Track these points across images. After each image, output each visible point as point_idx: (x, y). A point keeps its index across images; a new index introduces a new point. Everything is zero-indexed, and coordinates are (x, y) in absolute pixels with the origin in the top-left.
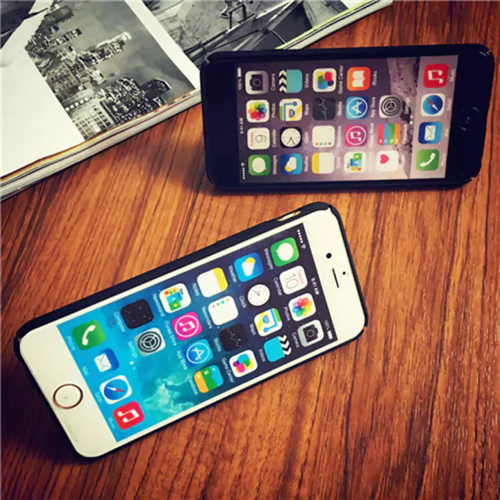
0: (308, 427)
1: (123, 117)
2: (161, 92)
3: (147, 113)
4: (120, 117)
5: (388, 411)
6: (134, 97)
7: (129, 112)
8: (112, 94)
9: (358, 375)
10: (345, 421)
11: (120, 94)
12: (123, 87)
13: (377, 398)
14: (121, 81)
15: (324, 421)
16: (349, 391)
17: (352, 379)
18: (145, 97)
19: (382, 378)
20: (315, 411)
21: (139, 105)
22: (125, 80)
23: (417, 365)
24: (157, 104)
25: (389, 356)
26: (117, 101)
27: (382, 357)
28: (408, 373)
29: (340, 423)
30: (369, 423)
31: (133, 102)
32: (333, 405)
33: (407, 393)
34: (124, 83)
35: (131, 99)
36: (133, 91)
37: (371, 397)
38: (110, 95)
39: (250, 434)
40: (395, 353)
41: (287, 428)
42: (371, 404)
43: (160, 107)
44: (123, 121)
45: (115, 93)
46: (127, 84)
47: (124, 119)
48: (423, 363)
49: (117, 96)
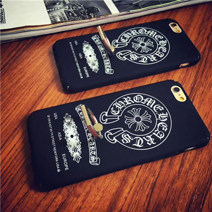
0: (127, 190)
1: (73, 18)
2: (95, 12)
3: (85, 19)
4: (72, 17)
6: (81, 11)
7: (77, 16)
8: (71, 9)
9: (163, 169)
10: (150, 193)
11: (75, 9)
12: (77, 7)
13: (172, 184)
14: (77, 4)
15: (138, 189)
16: (156, 176)
17: (159, 170)
18: (87, 12)
19: (177, 174)
20: (134, 183)
21: (82, 15)
22: (79, 4)
24: (91, 16)
25: (184, 163)
26: (73, 11)
27: (180, 163)
28: (194, 175)
29: (147, 193)
30: (164, 197)
31: (80, 13)
32: (145, 181)
33: (190, 186)
34: (79, 5)
35: (79, 12)
36: (82, 9)
37: (168, 183)
38: (70, 9)
39: (93, 185)
41: (115, 187)
42: (168, 187)
43: (92, 18)
44: (72, 20)
45: (73, 8)
46: (80, 6)
47: (73, 19)
48: (204, 171)
49: (73, 10)
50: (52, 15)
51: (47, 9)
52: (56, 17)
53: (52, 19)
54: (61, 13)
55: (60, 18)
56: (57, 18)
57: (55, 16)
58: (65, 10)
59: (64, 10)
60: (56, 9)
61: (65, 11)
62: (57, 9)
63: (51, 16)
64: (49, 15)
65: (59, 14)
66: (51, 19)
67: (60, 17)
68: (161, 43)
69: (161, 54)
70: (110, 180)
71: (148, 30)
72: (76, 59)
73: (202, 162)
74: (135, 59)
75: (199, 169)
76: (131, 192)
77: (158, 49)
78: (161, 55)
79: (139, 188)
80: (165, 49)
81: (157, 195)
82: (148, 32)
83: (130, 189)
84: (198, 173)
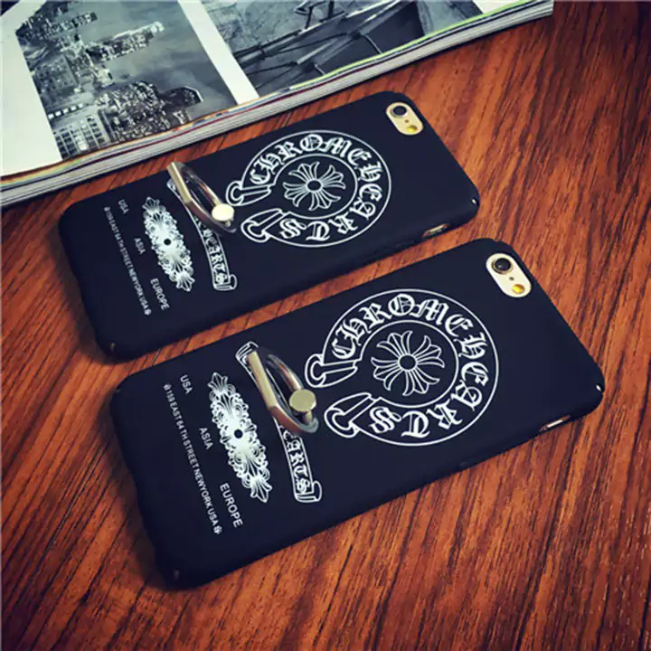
1: (124, 133)
2: (187, 105)
3: (160, 131)
4: (120, 132)
5: (447, 627)
6: (147, 107)
7: (135, 127)
8: (117, 102)
9: (407, 558)
10: (373, 633)
11: (129, 103)
12: (136, 94)
13: (433, 601)
14: (135, 85)
15: (341, 627)
16: (389, 583)
17: (397, 565)
18: (163, 109)
19: (446, 570)
20: (329, 610)
21: (151, 119)
22: (141, 84)
23: (507, 556)
24: (179, 122)
25: (463, 535)
26: (123, 111)
27: (452, 535)
28: (491, 567)
29: (364, 636)
30: (413, 641)
31: (144, 114)
32: (359, 601)
33: (482, 599)
34: (139, 88)
35: (142, 111)
36: (149, 99)
37: (422, 599)
38: (114, 103)
39: (217, 632)
40: (475, 532)
41: (278, 631)
42: (421, 612)
43: (180, 125)
44: (123, 139)
45: (122, 100)
46: (143, 90)
47: (124, 136)
48: (518, 554)
49: (124, 104)
50: (64, 132)
51: (48, 114)
52: (75, 136)
53: (65, 144)
54: (89, 120)
55: (87, 139)
56: (77, 138)
57: (72, 132)
58: (99, 108)
59: (96, 111)
60: (73, 108)
61: (99, 113)
62: (78, 108)
63: (59, 134)
64: (55, 133)
65: (84, 123)
66: (60, 144)
67: (88, 136)
68: (366, 175)
69: (368, 206)
70: (262, 611)
71: (326, 137)
72: (126, 257)
73: (511, 526)
74: (296, 233)
75: (504, 546)
76: (323, 639)
77: (358, 195)
78: (368, 211)
79: (342, 625)
80: (377, 191)
81: (392, 639)
82: (328, 144)
83: (320, 631)
84: (502, 561)
